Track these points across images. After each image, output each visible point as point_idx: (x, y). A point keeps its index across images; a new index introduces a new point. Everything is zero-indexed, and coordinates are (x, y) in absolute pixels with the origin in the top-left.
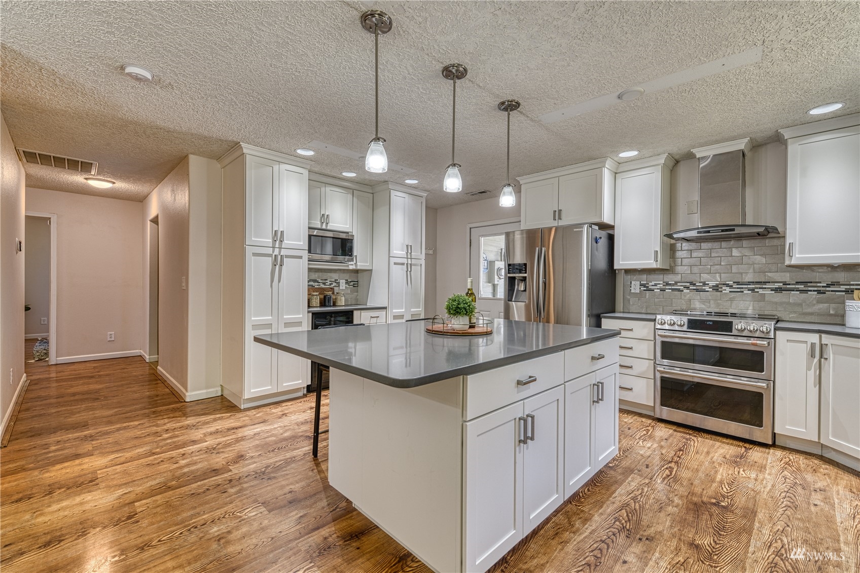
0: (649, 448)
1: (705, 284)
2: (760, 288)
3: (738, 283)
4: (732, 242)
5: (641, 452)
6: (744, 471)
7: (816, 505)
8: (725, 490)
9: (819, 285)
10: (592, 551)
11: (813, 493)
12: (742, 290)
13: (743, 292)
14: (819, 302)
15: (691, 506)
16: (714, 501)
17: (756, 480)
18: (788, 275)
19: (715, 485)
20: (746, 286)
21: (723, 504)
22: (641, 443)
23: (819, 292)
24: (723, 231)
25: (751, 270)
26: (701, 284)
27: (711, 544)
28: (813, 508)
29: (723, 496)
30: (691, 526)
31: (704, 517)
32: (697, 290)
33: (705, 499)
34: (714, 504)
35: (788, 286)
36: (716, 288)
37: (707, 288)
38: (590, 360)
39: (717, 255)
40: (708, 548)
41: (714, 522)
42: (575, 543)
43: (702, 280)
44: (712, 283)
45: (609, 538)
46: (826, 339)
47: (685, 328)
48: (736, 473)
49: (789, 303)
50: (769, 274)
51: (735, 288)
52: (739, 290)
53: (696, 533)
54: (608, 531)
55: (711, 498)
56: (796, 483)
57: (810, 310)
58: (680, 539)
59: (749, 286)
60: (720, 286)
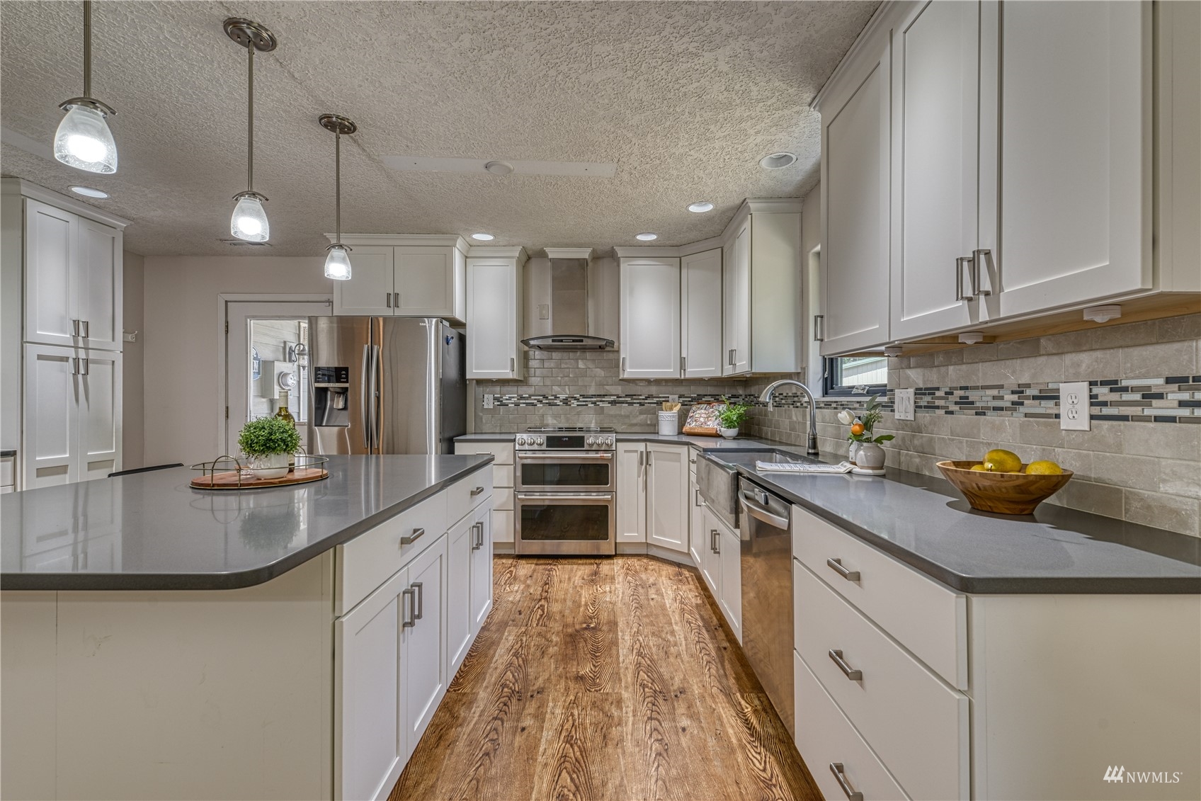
0: (517, 592)
1: (556, 398)
2: (601, 401)
3: (583, 396)
4: (578, 354)
5: (510, 599)
6: (600, 587)
7: (653, 599)
8: (590, 611)
9: (640, 397)
10: (487, 736)
11: (649, 590)
12: (587, 403)
13: (587, 405)
14: (641, 413)
15: (568, 639)
16: (584, 626)
17: (610, 592)
18: (620, 388)
19: (582, 609)
20: (589, 399)
21: (592, 626)
22: (508, 588)
23: (642, 404)
24: (574, 341)
25: (594, 384)
26: (553, 398)
27: (592, 670)
28: (652, 603)
29: (591, 618)
30: (573, 660)
31: (581, 645)
32: (550, 404)
33: (577, 627)
34: (586, 629)
35: (620, 399)
36: (566, 402)
37: (558, 402)
38: (470, 496)
39: (566, 366)
40: (590, 674)
41: (590, 646)
42: (465, 737)
43: (554, 393)
44: (562, 397)
45: (501, 711)
46: (651, 447)
47: (544, 447)
48: (595, 591)
49: (621, 416)
50: (607, 387)
51: (581, 401)
52: (584, 403)
53: (578, 664)
54: (498, 703)
55: (581, 623)
56: (637, 584)
57: (634, 421)
58: (566, 678)
59: (592, 399)
60: (569, 399)
